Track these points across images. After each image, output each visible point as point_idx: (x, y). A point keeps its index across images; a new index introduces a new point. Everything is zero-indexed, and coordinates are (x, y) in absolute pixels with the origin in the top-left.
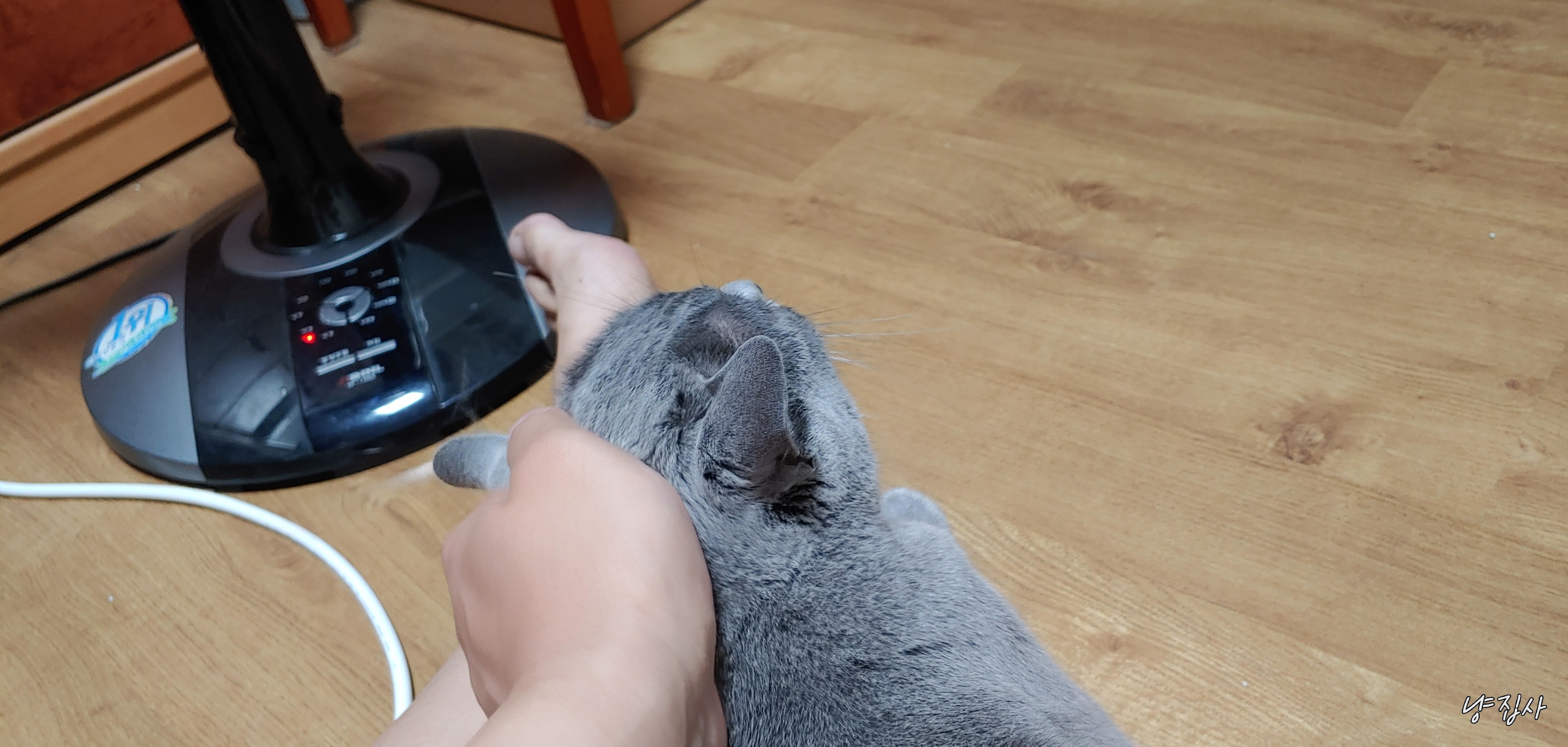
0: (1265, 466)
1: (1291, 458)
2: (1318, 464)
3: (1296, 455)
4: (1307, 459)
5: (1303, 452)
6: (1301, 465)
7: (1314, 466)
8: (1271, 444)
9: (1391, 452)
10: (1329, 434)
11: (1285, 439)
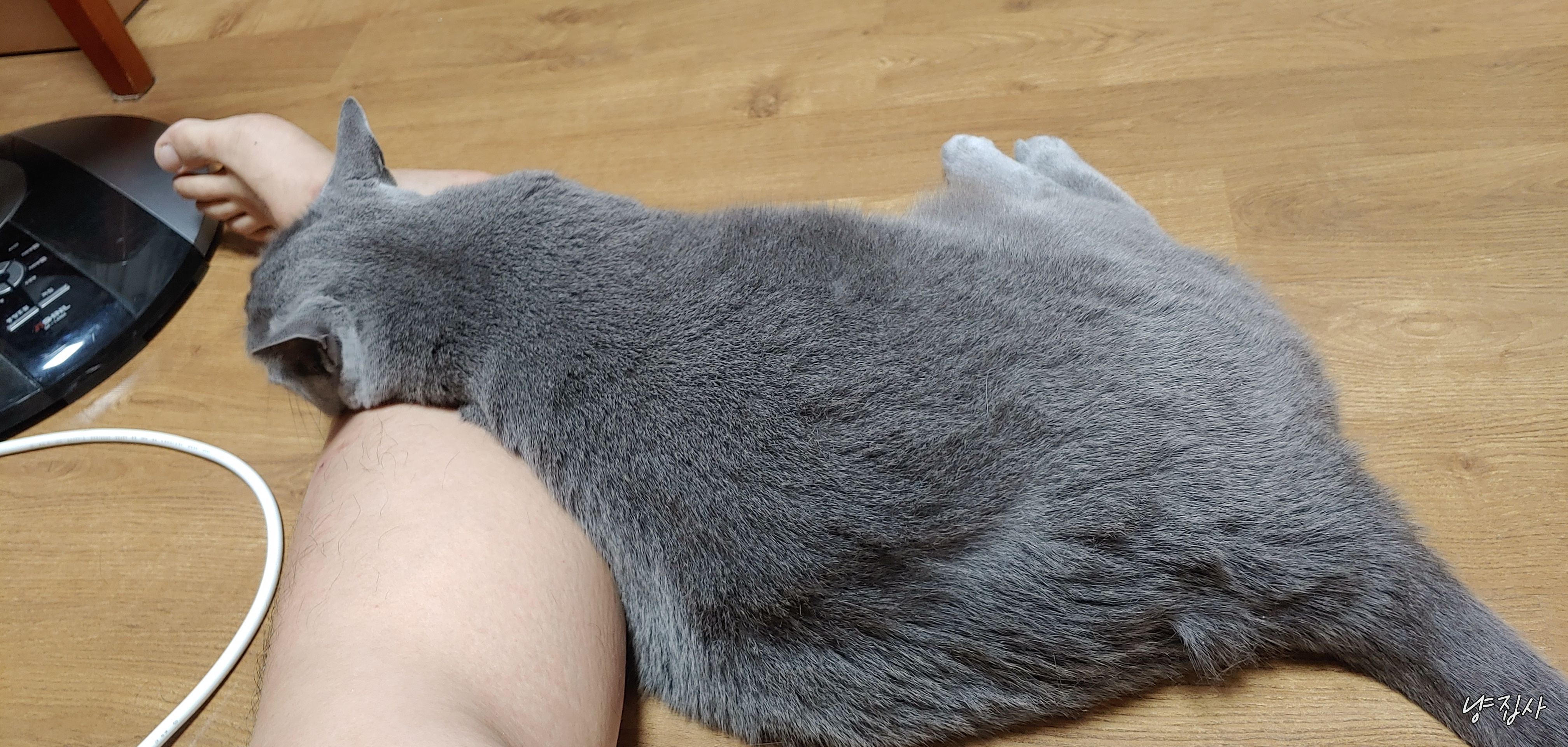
0: (748, 127)
1: (759, 116)
2: (776, 113)
3: (762, 114)
4: (770, 114)
5: (766, 111)
6: (769, 118)
7: (775, 116)
8: (746, 114)
9: (815, 91)
10: (776, 96)
11: (752, 108)
